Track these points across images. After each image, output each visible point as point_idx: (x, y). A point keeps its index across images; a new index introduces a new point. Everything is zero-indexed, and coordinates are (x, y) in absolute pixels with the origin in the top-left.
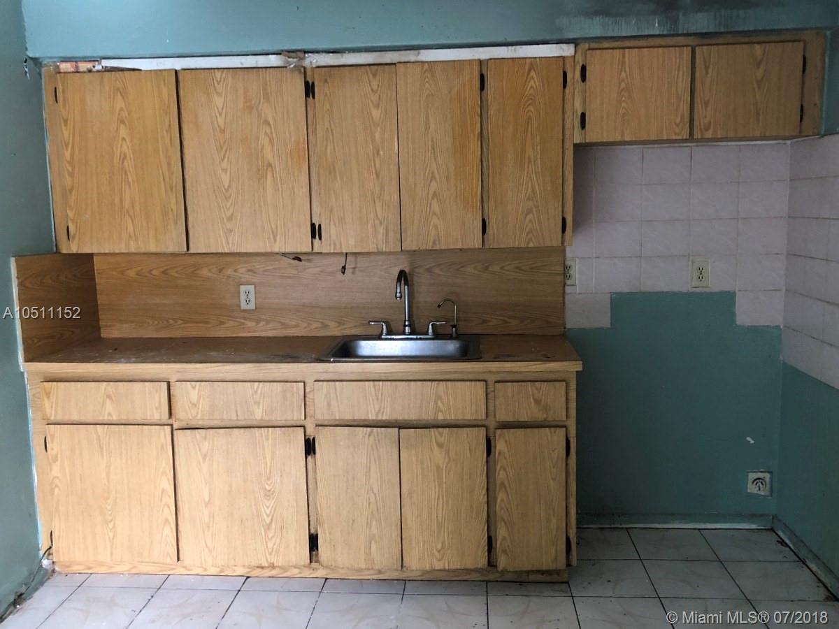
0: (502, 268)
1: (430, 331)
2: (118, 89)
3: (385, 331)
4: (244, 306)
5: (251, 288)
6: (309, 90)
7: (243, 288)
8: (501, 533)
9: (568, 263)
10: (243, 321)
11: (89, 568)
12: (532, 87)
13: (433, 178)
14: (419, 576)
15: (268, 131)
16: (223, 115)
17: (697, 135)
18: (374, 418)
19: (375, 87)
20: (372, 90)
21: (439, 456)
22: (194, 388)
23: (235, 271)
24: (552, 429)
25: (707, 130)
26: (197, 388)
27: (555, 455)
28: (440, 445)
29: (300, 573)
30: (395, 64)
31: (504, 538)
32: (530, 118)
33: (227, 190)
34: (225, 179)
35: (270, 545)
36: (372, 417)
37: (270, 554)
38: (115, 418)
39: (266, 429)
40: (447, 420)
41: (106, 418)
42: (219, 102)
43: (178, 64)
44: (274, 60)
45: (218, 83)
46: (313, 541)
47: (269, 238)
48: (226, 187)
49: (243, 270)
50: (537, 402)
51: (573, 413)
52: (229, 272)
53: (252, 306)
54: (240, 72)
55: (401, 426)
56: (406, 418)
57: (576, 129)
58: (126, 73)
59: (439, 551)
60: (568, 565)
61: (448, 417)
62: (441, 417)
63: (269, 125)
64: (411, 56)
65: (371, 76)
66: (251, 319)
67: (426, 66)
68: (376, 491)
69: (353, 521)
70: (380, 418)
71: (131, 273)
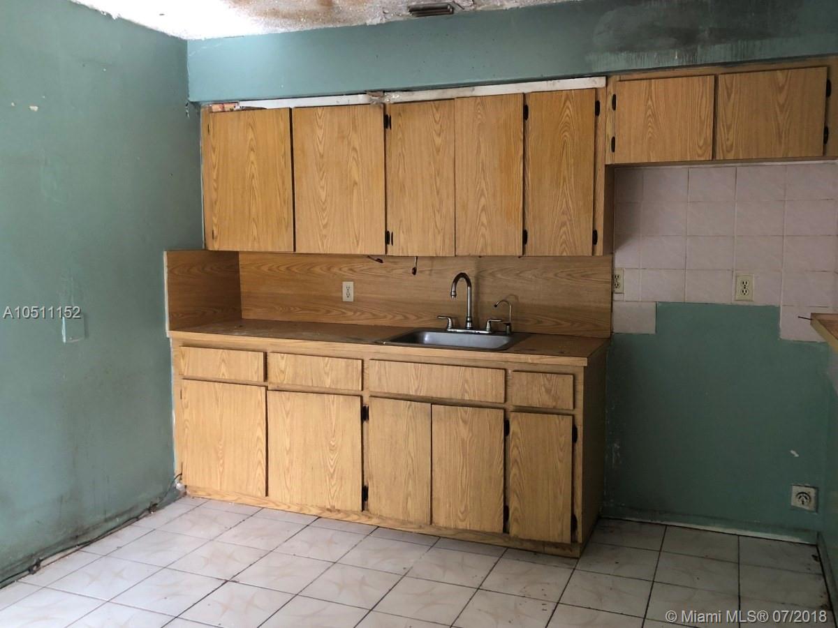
0: (556, 275)
1: (488, 327)
2: (250, 124)
3: (450, 325)
4: (345, 298)
5: (351, 284)
6: (387, 122)
7: (345, 284)
8: (513, 504)
9: (617, 273)
10: (344, 311)
11: (210, 495)
12: (567, 115)
13: (482, 194)
14: (452, 535)
15: (355, 156)
16: (323, 143)
17: (719, 156)
18: (414, 394)
19: (437, 119)
20: (435, 121)
21: (464, 432)
22: (283, 358)
23: (340, 269)
24: (560, 416)
25: (728, 151)
26: (285, 358)
27: (562, 439)
28: (465, 422)
29: (358, 519)
30: (453, 99)
31: (516, 509)
32: (565, 142)
33: (324, 204)
34: (323, 195)
35: (332, 491)
36: (412, 393)
37: (332, 498)
38: (227, 377)
39: (332, 396)
40: (472, 401)
41: (221, 377)
42: (320, 133)
43: (292, 103)
44: (361, 99)
45: (320, 118)
46: (365, 491)
47: (353, 243)
48: (323, 200)
49: (346, 269)
50: (548, 391)
51: (580, 403)
52: (335, 270)
53: (351, 299)
54: (336, 108)
55: (434, 402)
56: (439, 396)
57: (607, 151)
58: (256, 111)
59: (462, 513)
60: (574, 540)
61: (473, 399)
62: (467, 397)
63: (357, 152)
64: (467, 92)
65: (435, 110)
66: (351, 310)
67: (479, 99)
68: (412, 455)
69: (395, 478)
70: (418, 394)
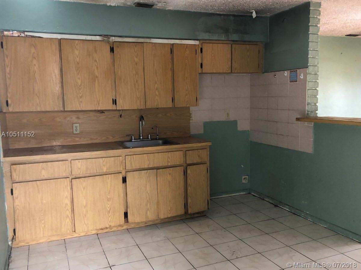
1: (149, 137)
2: (33, 45)
3: (133, 138)
4: (75, 132)
5: (78, 125)
6: (112, 50)
7: (75, 125)
8: (189, 201)
9: (191, 113)
10: (74, 138)
11: (28, 243)
12: (187, 54)
13: (156, 83)
14: (160, 222)
15: (97, 64)
16: (79, 57)
17: (233, 72)
18: (147, 167)
19: (136, 51)
20: (135, 51)
21: (169, 178)
23: (71, 118)
24: (203, 164)
25: (235, 70)
26: (80, 162)
27: (204, 173)
28: (170, 174)
30: (143, 43)
31: (190, 203)
32: (186, 64)
35: (110, 219)
36: (146, 167)
37: (110, 222)
38: (46, 177)
39: (108, 175)
40: (171, 165)
41: (42, 178)
42: (77, 52)
43: (59, 36)
44: (98, 38)
45: (77, 45)
46: (126, 215)
47: (96, 104)
48: (80, 84)
49: (74, 118)
50: (199, 156)
51: (208, 159)
52: (68, 119)
53: (78, 132)
54: (86, 42)
55: (158, 168)
56: (158, 166)
57: (199, 68)
58: (36, 38)
59: (170, 211)
60: (208, 209)
62: (169, 164)
63: (97, 62)
64: (148, 40)
65: (134, 46)
66: (77, 137)
67: (153, 44)
68: (149, 192)
69: (141, 204)
70: (149, 167)
71: (25, 121)
